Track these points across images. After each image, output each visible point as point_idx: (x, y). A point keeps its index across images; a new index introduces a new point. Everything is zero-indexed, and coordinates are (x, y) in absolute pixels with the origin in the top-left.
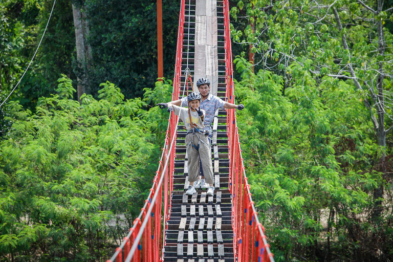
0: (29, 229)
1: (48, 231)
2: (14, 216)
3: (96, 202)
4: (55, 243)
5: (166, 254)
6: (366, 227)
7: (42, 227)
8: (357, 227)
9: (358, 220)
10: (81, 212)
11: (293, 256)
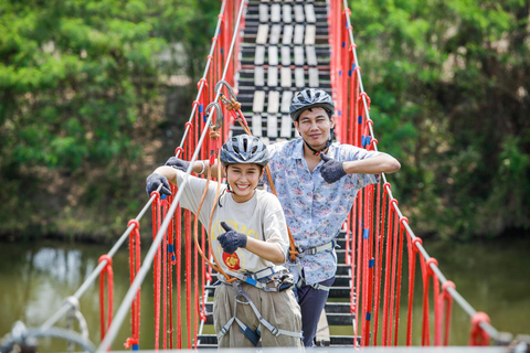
0: (54, 62)
1: (80, 65)
2: (33, 44)
3: (144, 27)
4: (90, 80)
5: (241, 84)
6: (505, 60)
7: (72, 60)
8: (494, 59)
9: (495, 50)
10: (125, 40)
11: (407, 99)
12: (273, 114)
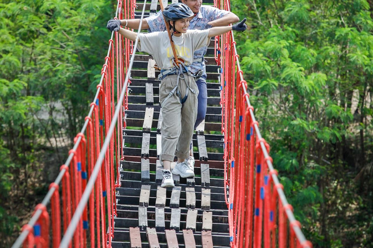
3: (19, 84)
5: (125, 176)
11: (310, 159)
12: (161, 206)
